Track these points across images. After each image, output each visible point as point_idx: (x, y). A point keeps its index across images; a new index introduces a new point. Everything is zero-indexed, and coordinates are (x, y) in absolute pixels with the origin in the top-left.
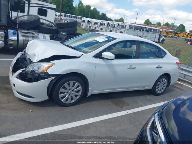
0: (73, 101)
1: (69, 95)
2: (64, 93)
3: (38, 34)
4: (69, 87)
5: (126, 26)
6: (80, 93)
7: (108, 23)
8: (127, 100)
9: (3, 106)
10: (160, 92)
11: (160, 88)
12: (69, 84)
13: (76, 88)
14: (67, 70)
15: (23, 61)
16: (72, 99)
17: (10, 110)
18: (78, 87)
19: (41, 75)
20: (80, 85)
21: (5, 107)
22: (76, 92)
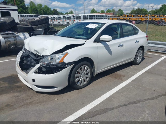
0: (85, 82)
1: (82, 78)
2: (78, 77)
3: (18, 34)
4: (82, 71)
5: (80, 17)
6: (89, 74)
7: (64, 16)
8: (120, 72)
9: (28, 102)
10: (139, 62)
11: (139, 58)
12: (81, 69)
13: (86, 71)
14: (79, 57)
15: (25, 58)
16: (84, 81)
17: (38, 103)
18: (87, 70)
19: (58, 65)
20: (89, 68)
21: (31, 102)
22: (86, 74)
